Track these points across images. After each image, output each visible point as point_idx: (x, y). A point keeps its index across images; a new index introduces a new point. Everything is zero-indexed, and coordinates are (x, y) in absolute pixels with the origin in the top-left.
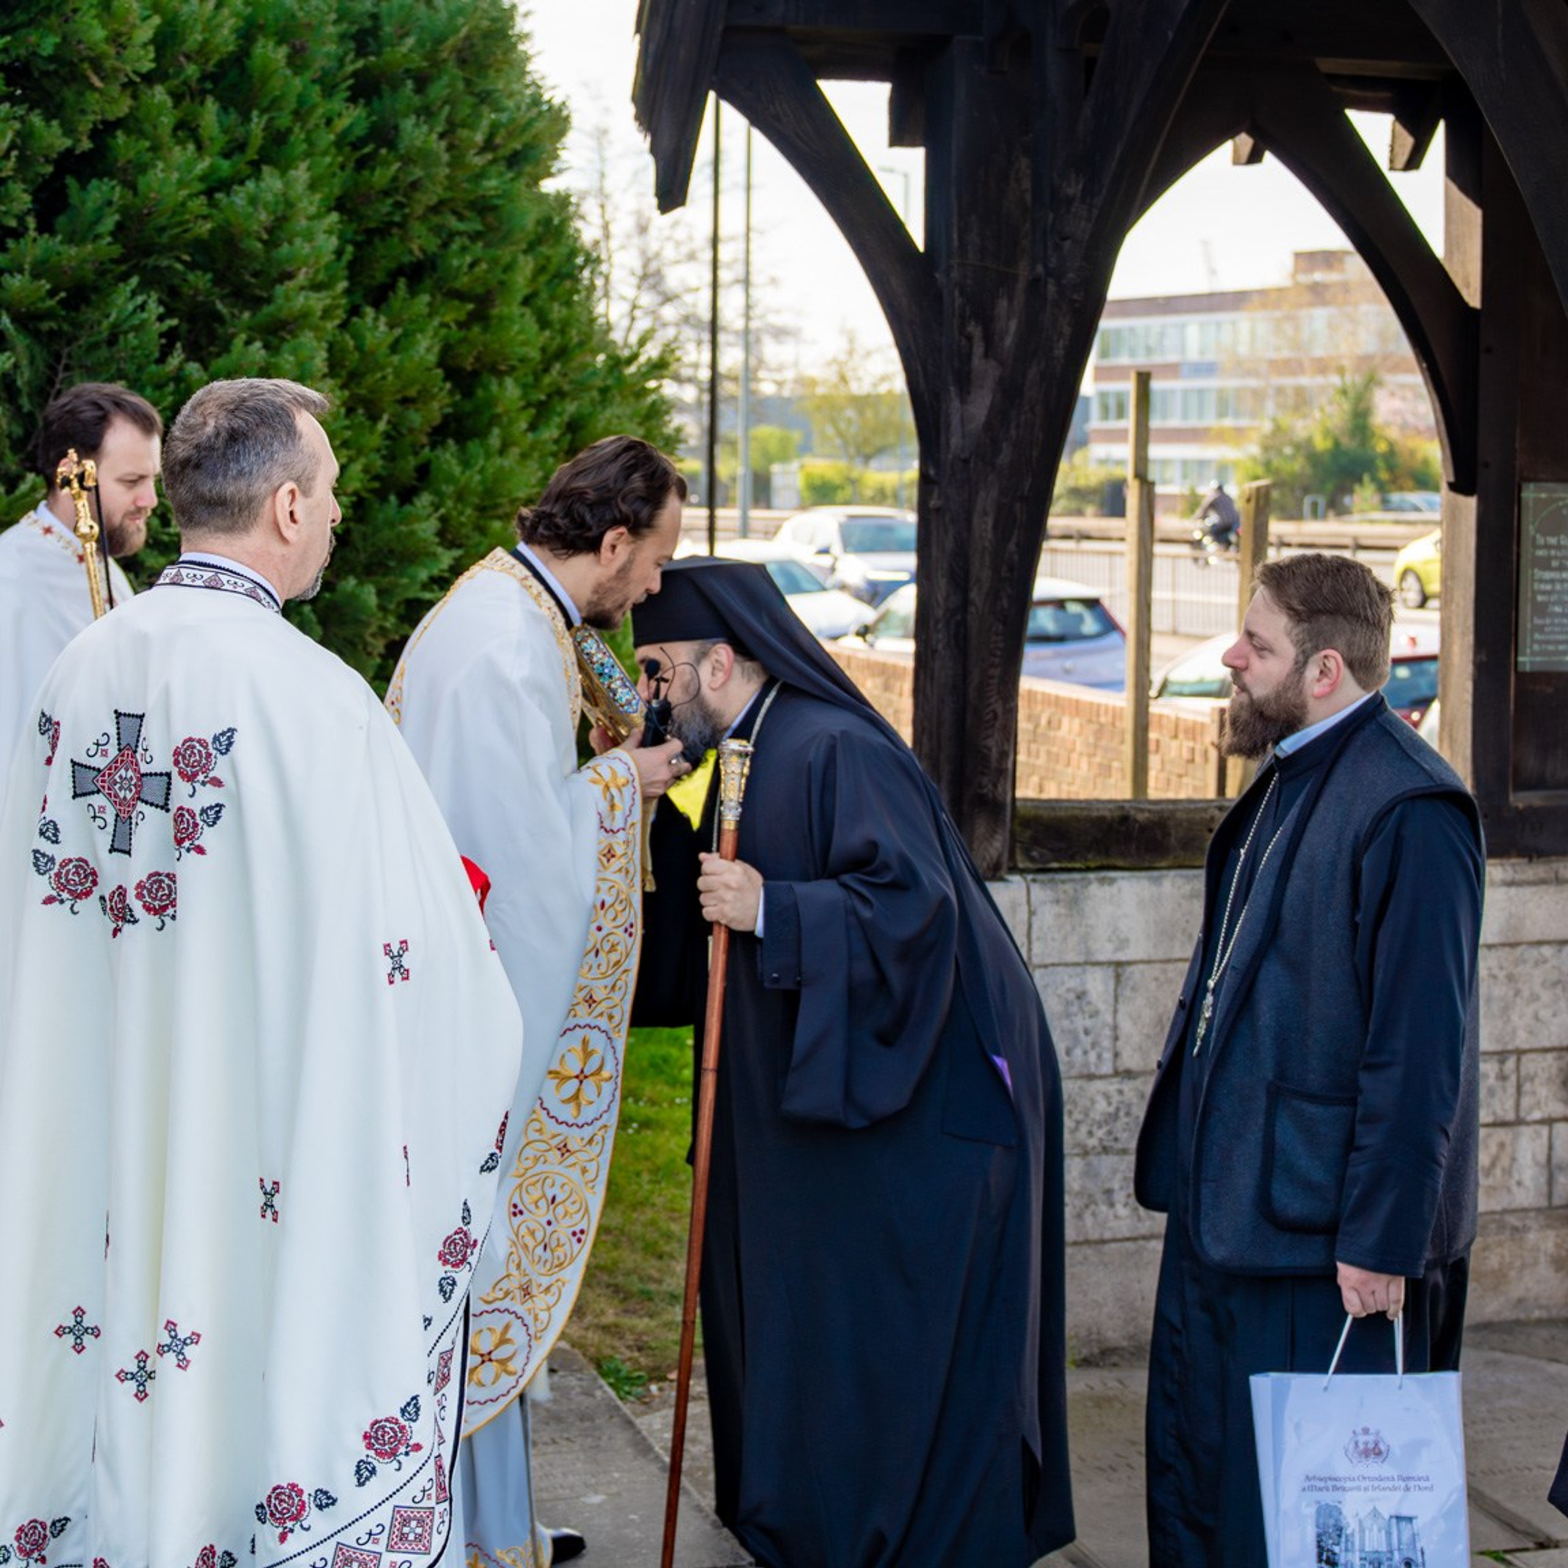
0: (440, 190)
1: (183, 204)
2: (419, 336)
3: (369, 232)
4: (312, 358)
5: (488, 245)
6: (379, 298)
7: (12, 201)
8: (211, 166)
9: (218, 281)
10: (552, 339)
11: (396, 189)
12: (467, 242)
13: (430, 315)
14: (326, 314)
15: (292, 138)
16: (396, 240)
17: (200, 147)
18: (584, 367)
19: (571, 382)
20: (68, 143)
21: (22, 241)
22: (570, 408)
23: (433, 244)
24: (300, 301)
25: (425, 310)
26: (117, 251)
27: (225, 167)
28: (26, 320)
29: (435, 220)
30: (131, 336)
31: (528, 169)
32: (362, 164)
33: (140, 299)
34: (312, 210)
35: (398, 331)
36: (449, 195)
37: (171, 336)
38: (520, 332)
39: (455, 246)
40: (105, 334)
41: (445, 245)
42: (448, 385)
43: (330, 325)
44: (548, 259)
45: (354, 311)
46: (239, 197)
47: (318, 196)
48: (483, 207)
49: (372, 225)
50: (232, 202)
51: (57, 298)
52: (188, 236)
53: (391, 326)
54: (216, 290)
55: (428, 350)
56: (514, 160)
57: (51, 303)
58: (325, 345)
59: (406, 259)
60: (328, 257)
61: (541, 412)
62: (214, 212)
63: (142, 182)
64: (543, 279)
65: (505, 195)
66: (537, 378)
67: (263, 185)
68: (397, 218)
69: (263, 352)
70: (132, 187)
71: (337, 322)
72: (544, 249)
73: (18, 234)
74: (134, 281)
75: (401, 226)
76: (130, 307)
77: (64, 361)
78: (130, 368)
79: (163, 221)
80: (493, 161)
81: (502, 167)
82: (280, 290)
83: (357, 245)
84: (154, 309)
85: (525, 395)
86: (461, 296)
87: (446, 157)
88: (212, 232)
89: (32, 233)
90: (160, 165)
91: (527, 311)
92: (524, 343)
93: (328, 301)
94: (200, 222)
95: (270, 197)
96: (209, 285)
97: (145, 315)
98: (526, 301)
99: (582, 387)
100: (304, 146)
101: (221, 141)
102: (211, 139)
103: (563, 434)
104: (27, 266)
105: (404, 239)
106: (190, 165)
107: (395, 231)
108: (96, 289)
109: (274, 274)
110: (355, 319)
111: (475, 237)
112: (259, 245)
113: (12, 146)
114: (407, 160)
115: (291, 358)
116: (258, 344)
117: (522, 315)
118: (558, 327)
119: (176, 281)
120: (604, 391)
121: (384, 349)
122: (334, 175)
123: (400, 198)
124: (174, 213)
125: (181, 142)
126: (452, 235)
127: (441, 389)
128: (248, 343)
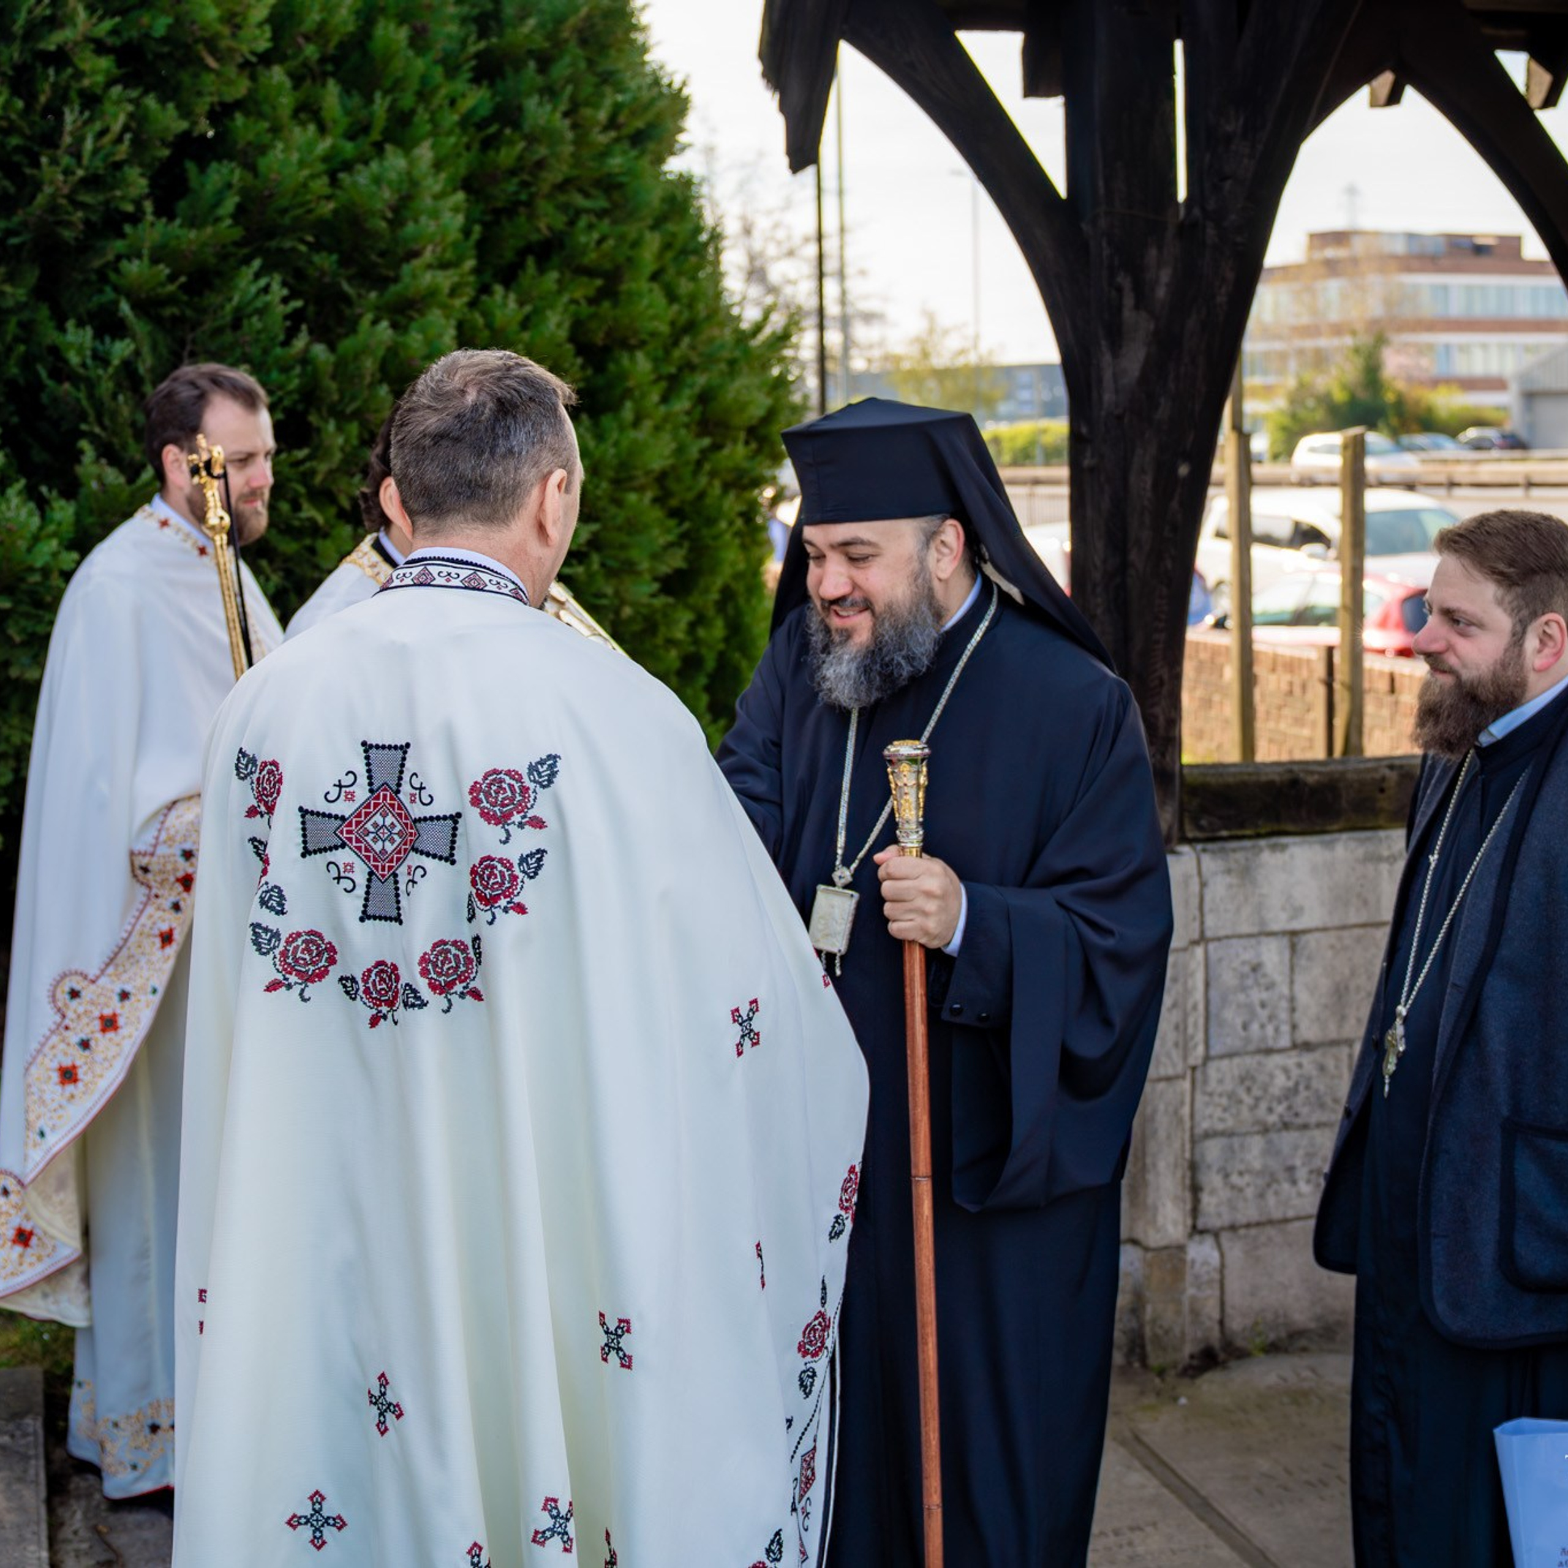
0: (565, 168)
1: (305, 185)
2: (549, 313)
3: (497, 212)
4: (441, 336)
5: (614, 222)
6: (509, 276)
7: (128, 185)
8: (333, 147)
9: (344, 262)
10: (680, 312)
11: (522, 169)
12: (594, 219)
13: (560, 292)
14: (454, 292)
15: (416, 119)
16: (522, 219)
17: (322, 129)
18: (711, 340)
19: (701, 355)
20: (184, 125)
21: (140, 226)
22: (701, 380)
23: (559, 221)
24: (427, 278)
25: (554, 287)
26: (238, 233)
27: (349, 148)
28: (146, 306)
29: (562, 198)
30: (255, 319)
31: (651, 146)
32: (488, 144)
33: (263, 282)
34: (437, 188)
35: (528, 308)
36: (575, 172)
37: (295, 319)
38: (650, 306)
39: (583, 222)
40: (228, 319)
41: (572, 223)
42: (579, 361)
43: (459, 302)
44: (674, 235)
45: (485, 289)
46: (362, 177)
47: (443, 176)
48: (609, 185)
49: (499, 204)
50: (355, 184)
51: (177, 283)
52: (311, 217)
53: (521, 303)
54: (342, 271)
55: (559, 325)
56: (638, 139)
57: (171, 288)
58: (453, 322)
59: (535, 237)
60: (454, 235)
61: (672, 385)
62: (339, 192)
63: (263, 163)
64: (669, 255)
65: (629, 172)
66: (667, 351)
67: (386, 164)
68: (523, 197)
69: (390, 332)
70: (251, 167)
71: (465, 299)
72: (671, 227)
73: (135, 218)
74: (257, 263)
75: (529, 204)
76: (253, 289)
77: (189, 348)
78: (255, 352)
79: (284, 202)
80: (617, 140)
81: (626, 145)
82: (406, 269)
83: (485, 225)
84: (278, 291)
85: (656, 369)
86: (589, 272)
87: (570, 135)
88: (335, 212)
89: (150, 218)
90: (280, 146)
91: (655, 286)
92: (654, 317)
93: (456, 279)
94: (323, 202)
95: (393, 176)
96: (335, 266)
97: (268, 298)
98: (655, 277)
99: (711, 359)
100: (428, 127)
101: (344, 122)
102: (335, 122)
103: (694, 406)
104: (146, 252)
105: (532, 217)
106: (311, 145)
107: (522, 210)
108: (219, 274)
109: (400, 251)
110: (484, 298)
111: (601, 214)
112: (383, 225)
113: (126, 128)
114: (532, 139)
115: (420, 337)
116: (385, 324)
117: (651, 291)
118: (685, 301)
119: (301, 263)
120: (732, 363)
121: (514, 327)
122: (459, 155)
123: (526, 177)
124: (296, 194)
125: (303, 124)
126: (578, 212)
127: (573, 365)
128: (375, 322)
